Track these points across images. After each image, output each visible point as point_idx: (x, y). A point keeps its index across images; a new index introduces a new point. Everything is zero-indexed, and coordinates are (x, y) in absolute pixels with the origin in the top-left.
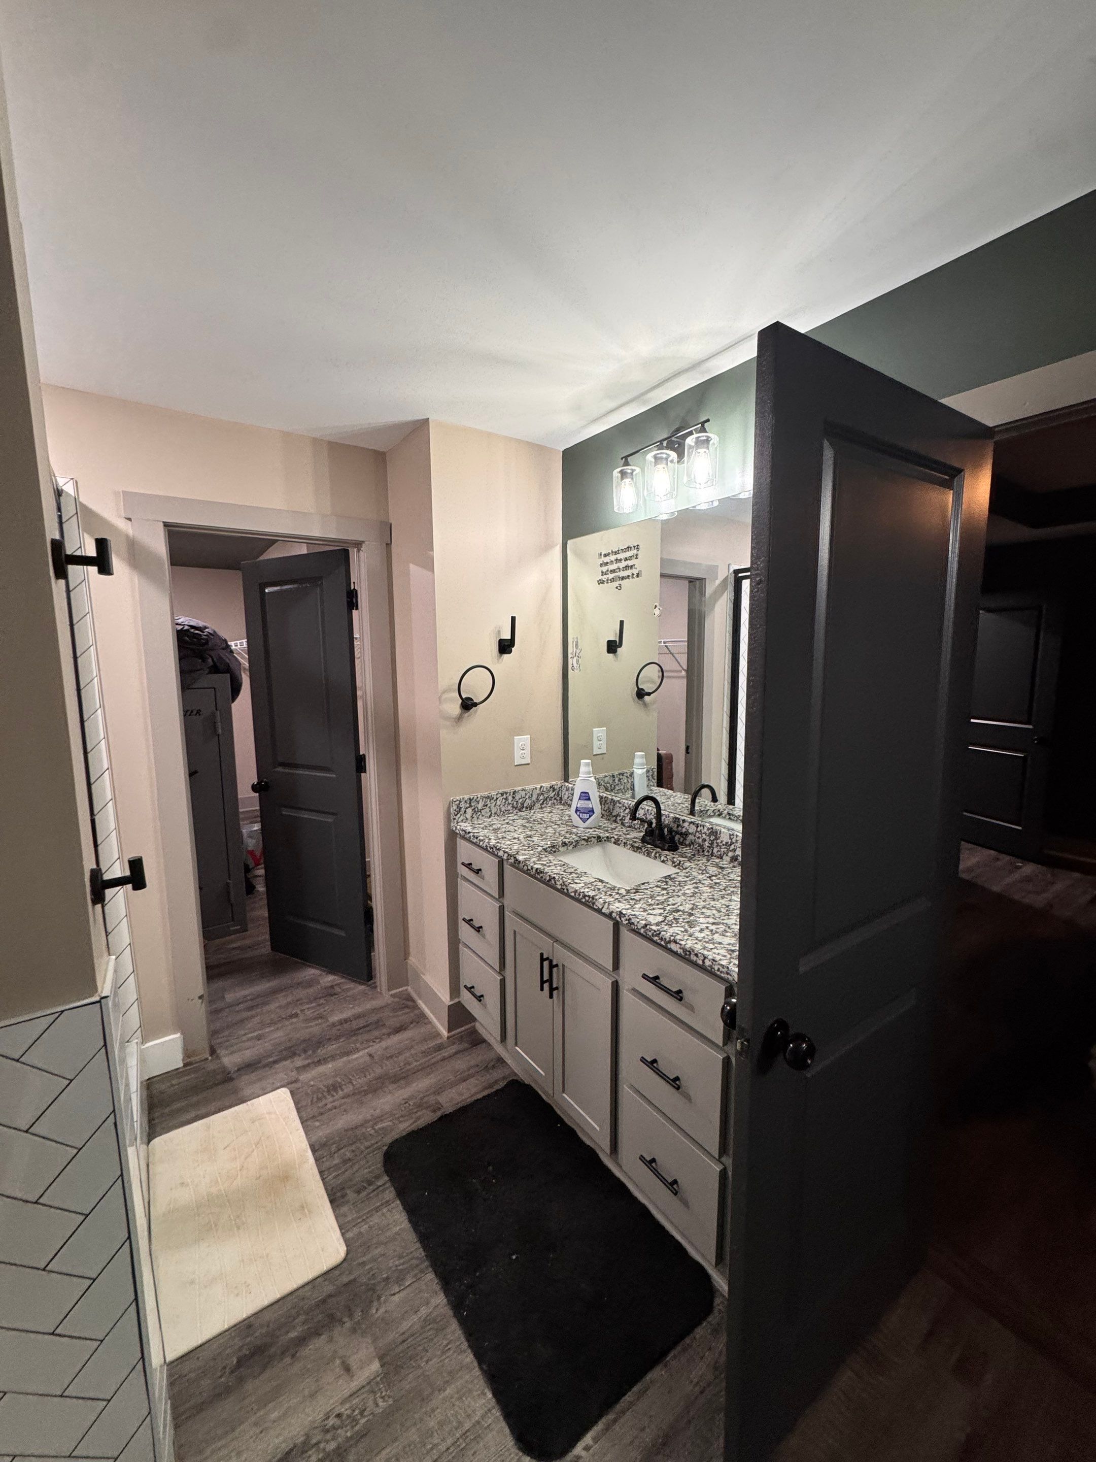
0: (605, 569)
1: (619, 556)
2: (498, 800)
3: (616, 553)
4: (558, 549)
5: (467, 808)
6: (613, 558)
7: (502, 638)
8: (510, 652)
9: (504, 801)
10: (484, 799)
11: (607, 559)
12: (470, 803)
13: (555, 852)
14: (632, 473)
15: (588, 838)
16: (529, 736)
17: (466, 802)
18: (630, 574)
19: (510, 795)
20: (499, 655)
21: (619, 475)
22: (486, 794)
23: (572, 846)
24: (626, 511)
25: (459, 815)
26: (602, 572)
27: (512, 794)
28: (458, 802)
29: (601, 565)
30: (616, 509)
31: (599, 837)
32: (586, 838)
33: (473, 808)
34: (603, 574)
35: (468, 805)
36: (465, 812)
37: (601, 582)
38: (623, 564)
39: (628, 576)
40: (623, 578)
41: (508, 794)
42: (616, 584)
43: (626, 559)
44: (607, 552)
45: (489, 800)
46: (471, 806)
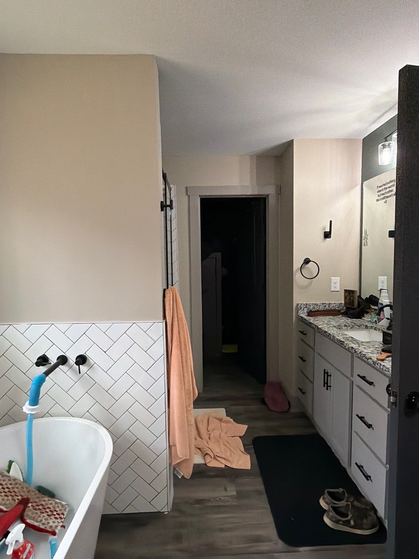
0: (379, 193)
1: (386, 186)
2: (321, 306)
3: (385, 185)
4: (359, 187)
5: (304, 308)
6: (383, 187)
7: (326, 231)
8: (330, 237)
9: (324, 307)
10: (313, 305)
11: (380, 189)
12: (306, 306)
13: (340, 328)
14: (389, 145)
15: (360, 325)
16: (339, 278)
17: (304, 305)
18: (391, 195)
19: (327, 305)
20: (324, 238)
21: (382, 147)
22: (314, 303)
23: (350, 327)
24: (385, 164)
25: (300, 311)
26: (378, 195)
27: (328, 304)
28: (300, 305)
29: (378, 192)
30: (380, 164)
31: (366, 326)
32: (359, 325)
33: (307, 308)
34: (379, 196)
35: (305, 307)
36: (304, 309)
37: (378, 200)
38: (388, 190)
39: (390, 196)
40: (388, 197)
41: (326, 304)
42: (384, 200)
43: (389, 187)
44: (380, 185)
45: (316, 306)
46: (306, 307)
